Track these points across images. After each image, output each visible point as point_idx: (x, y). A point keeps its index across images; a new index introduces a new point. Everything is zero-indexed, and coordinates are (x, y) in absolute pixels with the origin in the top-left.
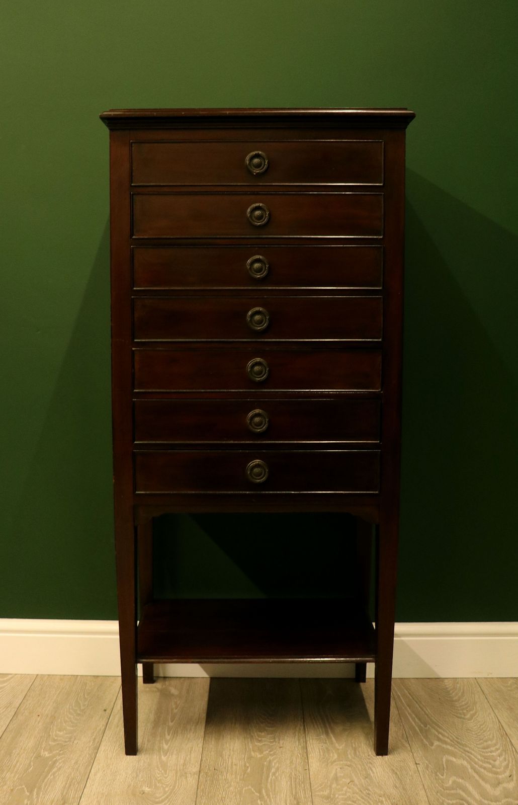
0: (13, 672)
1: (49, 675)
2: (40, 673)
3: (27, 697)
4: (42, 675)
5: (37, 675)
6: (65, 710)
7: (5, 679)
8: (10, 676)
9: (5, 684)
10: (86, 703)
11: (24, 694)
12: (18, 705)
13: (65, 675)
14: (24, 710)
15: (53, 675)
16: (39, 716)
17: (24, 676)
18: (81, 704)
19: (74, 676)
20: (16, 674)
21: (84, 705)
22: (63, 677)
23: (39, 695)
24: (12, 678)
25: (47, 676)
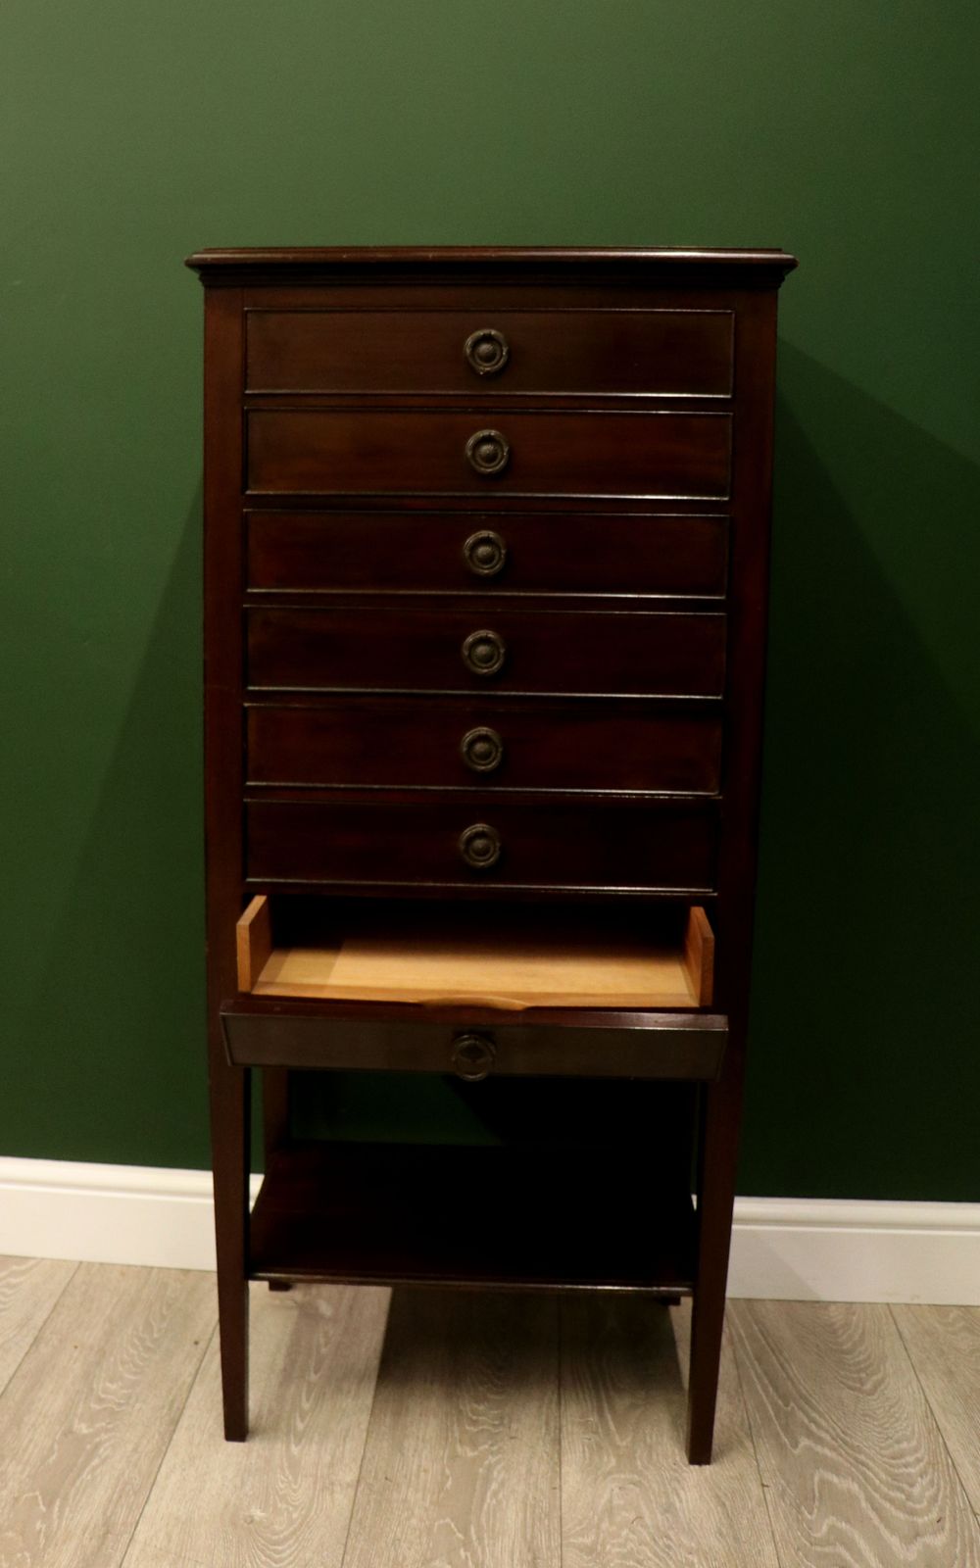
0: (39, 1255)
1: (101, 1264)
2: (87, 1257)
3: (58, 1308)
4: (89, 1262)
5: (81, 1263)
6: (125, 1338)
7: (23, 1267)
8: (32, 1262)
9: (23, 1278)
10: (165, 1325)
11: (54, 1300)
12: (41, 1324)
13: (130, 1265)
14: (51, 1334)
15: (109, 1264)
16: (76, 1347)
17: (58, 1264)
18: (155, 1328)
20: (43, 1259)
21: (159, 1330)
22: (125, 1270)
23: (81, 1304)
24: (35, 1266)
25: (98, 1266)
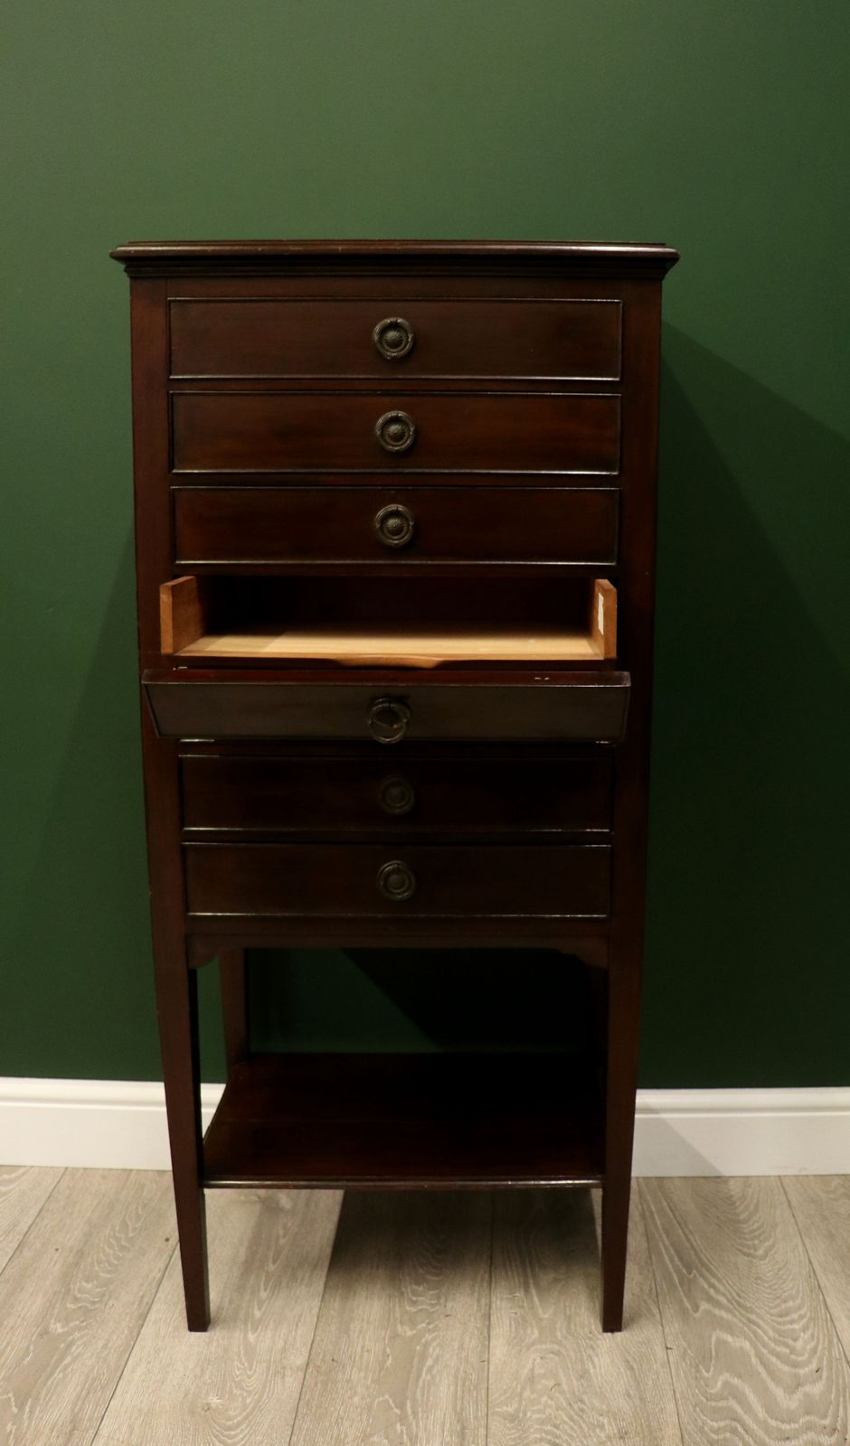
0: (28, 1163)
1: (85, 1169)
2: (71, 1164)
3: (43, 1213)
4: (73, 1168)
5: (67, 1168)
6: (103, 1238)
7: (14, 1175)
8: (22, 1170)
9: (11, 1187)
10: (139, 1224)
11: (40, 1206)
12: (26, 1229)
13: (110, 1170)
14: (34, 1238)
15: (92, 1169)
16: (57, 1250)
17: (44, 1171)
18: (130, 1228)
19: (126, 1170)
20: (32, 1167)
21: (134, 1229)
22: (106, 1173)
23: (64, 1208)
24: (24, 1174)
25: (82, 1171)
